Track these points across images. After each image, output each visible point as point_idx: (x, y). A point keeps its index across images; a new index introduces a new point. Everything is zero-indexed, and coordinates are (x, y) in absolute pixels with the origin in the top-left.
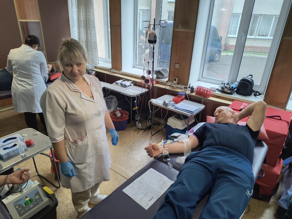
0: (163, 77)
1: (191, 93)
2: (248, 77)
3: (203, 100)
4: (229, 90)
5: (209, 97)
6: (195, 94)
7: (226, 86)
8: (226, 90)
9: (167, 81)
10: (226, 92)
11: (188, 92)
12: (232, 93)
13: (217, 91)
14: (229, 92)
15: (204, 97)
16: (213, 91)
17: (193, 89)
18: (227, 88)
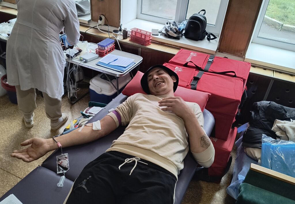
0: (83, 14)
1: (124, 38)
2: (199, 13)
3: (140, 50)
4: (175, 33)
5: (149, 44)
6: (130, 40)
7: (172, 26)
8: (171, 33)
9: (89, 21)
10: (172, 36)
11: (119, 38)
12: (179, 37)
13: (159, 34)
14: (175, 35)
15: (142, 45)
16: (155, 35)
17: (127, 32)
18: (172, 31)
